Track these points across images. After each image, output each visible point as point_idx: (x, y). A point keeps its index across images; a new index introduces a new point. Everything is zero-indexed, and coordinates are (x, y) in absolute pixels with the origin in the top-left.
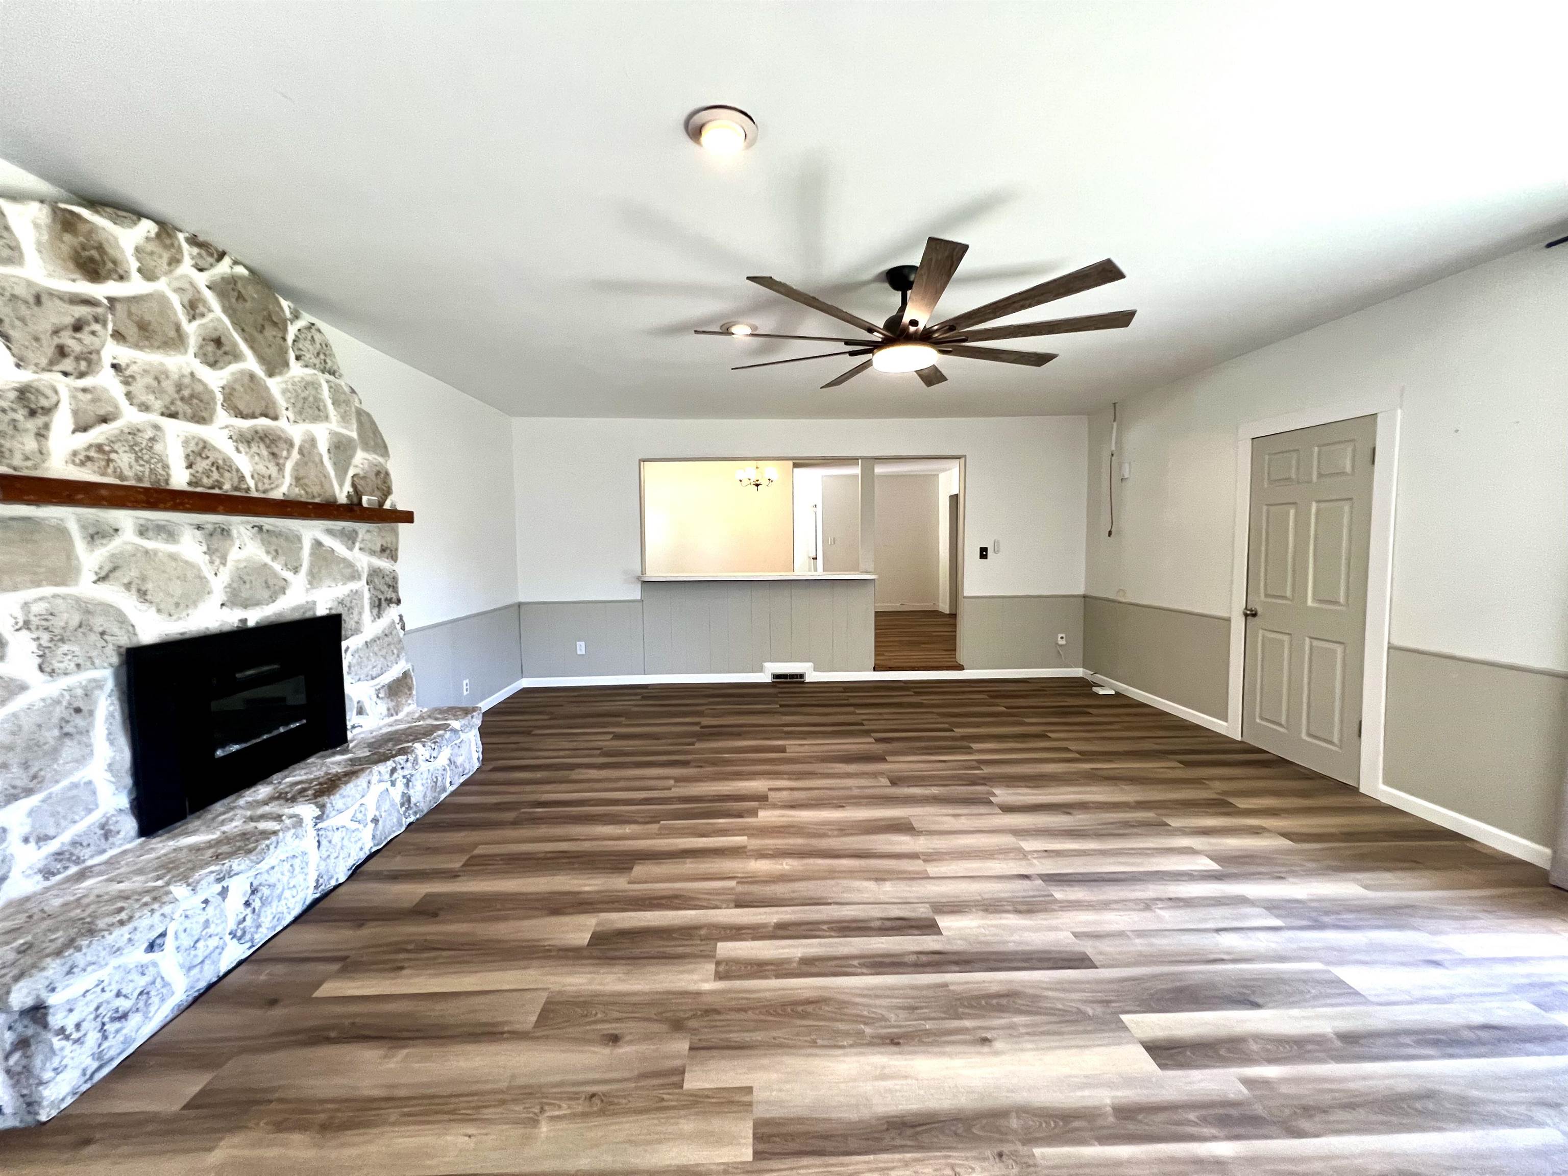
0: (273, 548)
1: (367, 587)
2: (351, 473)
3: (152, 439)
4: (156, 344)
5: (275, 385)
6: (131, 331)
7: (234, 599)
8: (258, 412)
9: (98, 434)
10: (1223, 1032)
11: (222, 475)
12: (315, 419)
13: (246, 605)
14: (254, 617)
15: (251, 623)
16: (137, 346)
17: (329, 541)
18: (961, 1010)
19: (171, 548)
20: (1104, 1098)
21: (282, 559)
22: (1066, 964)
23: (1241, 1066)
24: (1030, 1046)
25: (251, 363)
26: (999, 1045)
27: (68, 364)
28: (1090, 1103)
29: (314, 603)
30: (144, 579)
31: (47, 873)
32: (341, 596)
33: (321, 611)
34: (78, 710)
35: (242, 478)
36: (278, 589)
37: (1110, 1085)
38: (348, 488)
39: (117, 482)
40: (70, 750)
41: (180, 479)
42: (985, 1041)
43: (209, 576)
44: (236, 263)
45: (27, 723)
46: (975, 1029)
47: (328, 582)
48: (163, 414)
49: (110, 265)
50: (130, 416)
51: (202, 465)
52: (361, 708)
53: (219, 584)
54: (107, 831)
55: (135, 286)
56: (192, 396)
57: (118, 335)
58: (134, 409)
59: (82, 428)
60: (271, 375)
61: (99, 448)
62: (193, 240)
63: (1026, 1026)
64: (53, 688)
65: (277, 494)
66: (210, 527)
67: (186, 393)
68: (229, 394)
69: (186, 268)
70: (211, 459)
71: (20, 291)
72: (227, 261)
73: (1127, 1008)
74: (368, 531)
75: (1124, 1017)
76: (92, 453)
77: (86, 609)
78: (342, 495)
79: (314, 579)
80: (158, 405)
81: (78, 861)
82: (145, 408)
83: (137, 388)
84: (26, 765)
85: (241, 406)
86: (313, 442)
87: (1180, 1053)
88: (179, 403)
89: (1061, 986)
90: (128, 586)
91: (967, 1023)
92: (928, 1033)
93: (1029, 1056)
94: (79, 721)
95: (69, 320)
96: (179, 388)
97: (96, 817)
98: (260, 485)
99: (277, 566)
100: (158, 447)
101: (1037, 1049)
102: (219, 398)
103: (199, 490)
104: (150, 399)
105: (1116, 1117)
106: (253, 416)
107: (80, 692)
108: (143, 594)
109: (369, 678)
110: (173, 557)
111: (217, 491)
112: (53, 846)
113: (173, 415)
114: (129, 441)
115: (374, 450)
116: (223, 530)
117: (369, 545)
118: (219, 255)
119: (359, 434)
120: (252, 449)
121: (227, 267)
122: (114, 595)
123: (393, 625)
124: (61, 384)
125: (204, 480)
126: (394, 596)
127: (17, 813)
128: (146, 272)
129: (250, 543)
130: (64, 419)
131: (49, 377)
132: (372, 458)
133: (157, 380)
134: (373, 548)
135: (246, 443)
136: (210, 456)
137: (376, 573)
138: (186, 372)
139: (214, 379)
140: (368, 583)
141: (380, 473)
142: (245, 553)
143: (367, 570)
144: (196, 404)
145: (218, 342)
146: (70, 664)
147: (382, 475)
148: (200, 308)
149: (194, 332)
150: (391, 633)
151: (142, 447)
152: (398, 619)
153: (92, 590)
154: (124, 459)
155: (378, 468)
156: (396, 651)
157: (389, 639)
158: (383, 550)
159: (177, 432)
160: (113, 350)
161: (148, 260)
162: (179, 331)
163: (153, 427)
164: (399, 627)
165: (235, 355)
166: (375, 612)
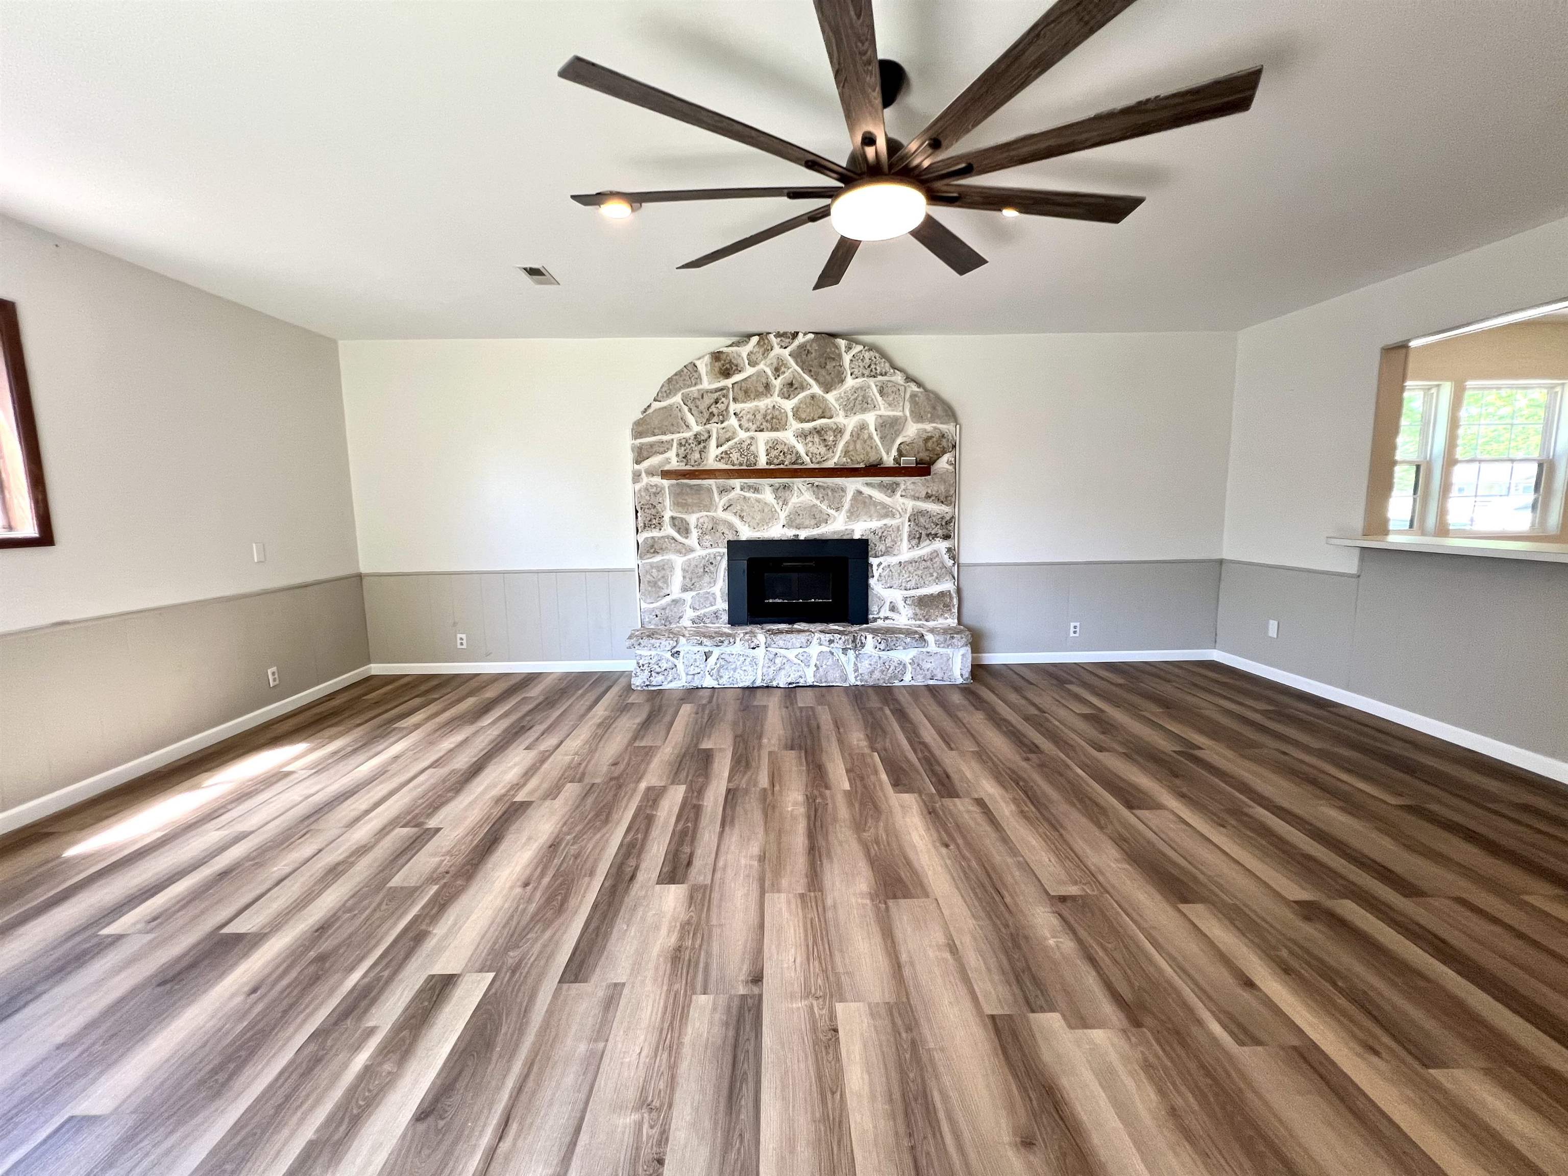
0: (821, 496)
1: (907, 524)
2: (899, 441)
3: (750, 444)
4: (752, 397)
5: (831, 397)
6: (741, 395)
7: (789, 524)
8: (816, 417)
9: (725, 448)
10: (421, 1049)
11: (785, 457)
12: (864, 410)
13: (798, 527)
14: (803, 535)
15: (802, 538)
16: (743, 402)
17: (867, 491)
18: (561, 879)
19: (758, 496)
20: (439, 930)
21: (826, 502)
22: (578, 959)
23: (385, 1037)
24: (506, 906)
25: (816, 389)
26: (518, 890)
27: (715, 419)
28: (443, 921)
29: (853, 531)
30: (742, 510)
31: (694, 622)
32: (873, 528)
33: (857, 536)
34: (712, 563)
35: (798, 456)
36: (822, 519)
37: (446, 937)
38: (894, 453)
39: (732, 468)
40: (707, 578)
41: (762, 463)
42: (526, 885)
43: (778, 510)
44: (805, 334)
45: (693, 563)
46: (539, 883)
47: (865, 518)
48: (756, 431)
49: (734, 368)
50: (742, 435)
51: (774, 453)
52: (893, 607)
53: (783, 516)
54: (716, 615)
55: (749, 371)
56: (772, 418)
57: (735, 400)
58: (743, 432)
59: (720, 445)
60: (827, 389)
61: (726, 453)
62: (778, 335)
63: (525, 910)
64: (703, 553)
65: (830, 464)
66: (777, 485)
67: (769, 418)
68: (798, 411)
69: (777, 350)
70: (779, 450)
71: (696, 395)
72: (801, 335)
73: (498, 984)
74: (913, 483)
75: (491, 975)
76: (723, 455)
77: (715, 522)
78: (889, 460)
79: (852, 515)
80: (754, 427)
81: (704, 623)
82: (748, 430)
83: (744, 422)
84: (691, 579)
85: (803, 416)
86: (863, 427)
87: (431, 998)
88: (764, 424)
89: (553, 944)
90: (735, 514)
91: (546, 880)
92: (550, 860)
93: (499, 902)
94: (711, 567)
95: (712, 401)
96: (764, 417)
97: (713, 608)
98: (814, 459)
99: (824, 507)
100: (752, 448)
101: (500, 909)
102: (790, 414)
103: (772, 467)
104: (749, 425)
105: (422, 931)
106: (814, 420)
107: (712, 556)
108: (742, 517)
109: (903, 588)
110: (758, 501)
111: (782, 466)
112: (698, 613)
113: (762, 431)
114: (739, 447)
115: (932, 421)
116: (786, 487)
117: (913, 493)
118: (795, 335)
119: (912, 412)
120: (809, 439)
121: (801, 339)
122: (729, 517)
123: (935, 554)
124: (714, 428)
125: (776, 461)
126: (940, 532)
127: (688, 596)
128: (752, 364)
129: (805, 493)
130: (713, 442)
131: (708, 426)
132: (929, 427)
133: (754, 415)
134: (917, 495)
135: (806, 436)
136: (780, 447)
137: (921, 513)
138: (770, 407)
139: (788, 405)
140: (909, 521)
141: (931, 437)
142: (802, 499)
143: (909, 511)
144: (774, 421)
145: (791, 384)
146: (708, 544)
147: (935, 439)
148: (783, 369)
149: (777, 383)
150: (931, 560)
151: (745, 449)
152: (944, 551)
153: (720, 514)
154: (735, 456)
155: (929, 434)
156: (935, 574)
157: (929, 563)
158: (928, 497)
159: (763, 438)
160: (733, 407)
161: (753, 357)
162: (767, 386)
163: (752, 438)
164: (946, 557)
165: (803, 388)
166: (914, 542)
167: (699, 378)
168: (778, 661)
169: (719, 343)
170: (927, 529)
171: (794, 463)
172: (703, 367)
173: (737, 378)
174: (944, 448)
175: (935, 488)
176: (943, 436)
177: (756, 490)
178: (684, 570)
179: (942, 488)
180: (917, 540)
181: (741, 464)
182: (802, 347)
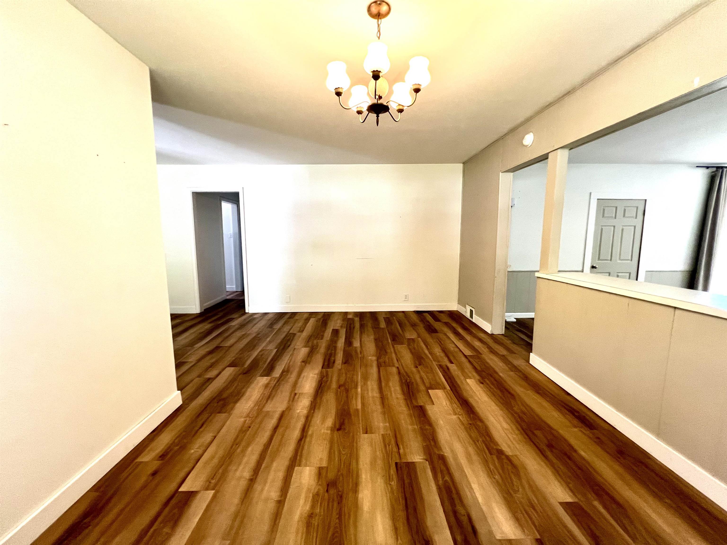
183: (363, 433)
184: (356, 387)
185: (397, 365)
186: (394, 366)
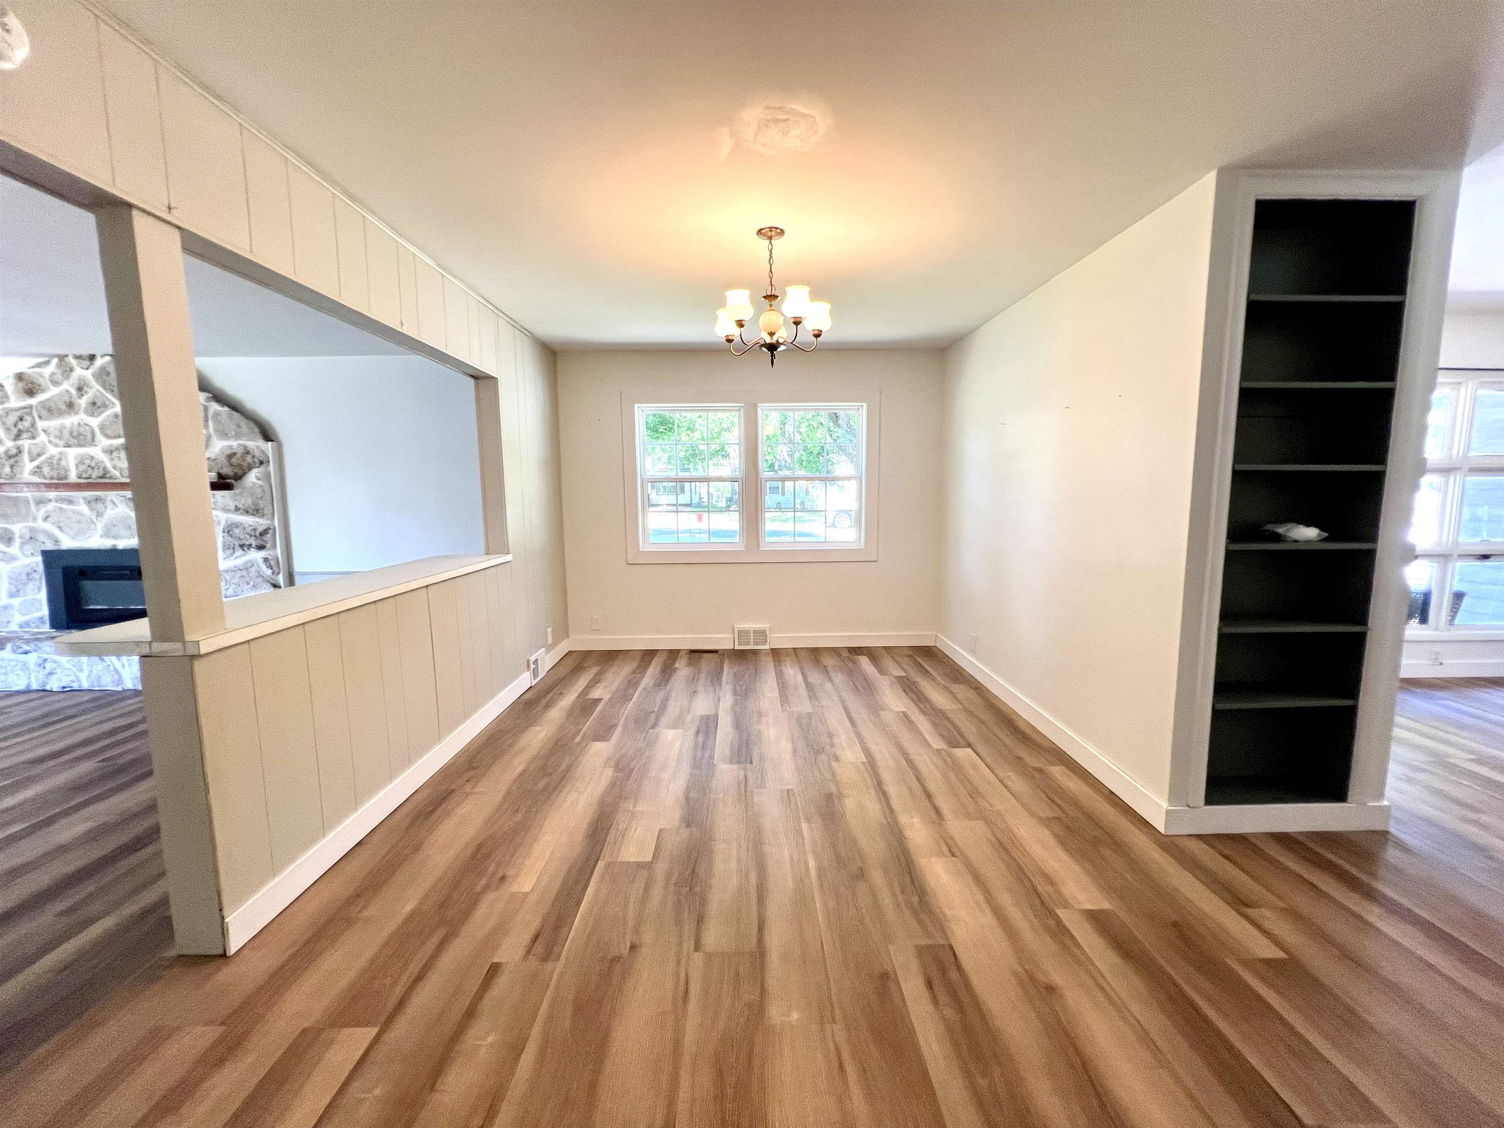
1: (221, 535)
3: (60, 459)
4: (56, 415)
6: (44, 413)
7: (107, 534)
9: (37, 462)
11: (93, 471)
13: (115, 537)
14: (121, 544)
15: (120, 547)
16: (48, 420)
19: (73, 507)
25: (116, 408)
27: (25, 435)
30: (60, 521)
39: (45, 481)
41: (73, 478)
43: (95, 521)
45: (18, 571)
48: (65, 447)
49: (38, 388)
50: (52, 451)
51: (82, 468)
53: (100, 526)
55: (53, 391)
56: (78, 435)
57: (40, 417)
58: (53, 447)
59: (32, 460)
61: (39, 467)
62: (78, 357)
64: (25, 561)
66: (90, 498)
67: (75, 434)
68: (102, 428)
69: (78, 371)
72: (98, 357)
74: (222, 497)
76: (36, 469)
77: (35, 532)
80: (62, 443)
81: (30, 627)
82: (56, 445)
83: (52, 438)
84: (17, 586)
85: (109, 432)
88: (72, 440)
90: (54, 524)
95: (18, 418)
96: (71, 433)
97: (37, 614)
100: (63, 463)
102: (97, 431)
103: (83, 480)
104: (57, 441)
106: (117, 436)
107: (31, 565)
108: (60, 528)
110: (74, 512)
111: (91, 480)
112: (24, 618)
113: (69, 446)
114: (50, 462)
115: (237, 437)
116: (97, 499)
117: (222, 506)
118: (92, 358)
119: (216, 430)
120: (114, 454)
121: (99, 362)
122: (48, 526)
123: (250, 564)
124: (26, 443)
125: (85, 475)
126: (254, 543)
127: (16, 602)
128: (56, 383)
129: (119, 505)
130: (26, 457)
131: (19, 442)
132: (234, 444)
133: (61, 432)
134: (227, 508)
135: (111, 452)
136: (88, 462)
137: (237, 525)
138: (76, 424)
139: (95, 422)
140: (224, 532)
141: (235, 454)
142: (117, 510)
143: (223, 523)
144: (80, 438)
145: (94, 404)
146: (29, 553)
147: (238, 455)
148: (85, 389)
149: (83, 402)
150: (247, 569)
151: (55, 463)
152: (261, 561)
153: (40, 524)
154: (46, 470)
155: (233, 451)
156: (252, 583)
157: (244, 573)
158: (237, 509)
159: (73, 453)
160: (40, 424)
161: (55, 377)
162: (71, 405)
163: (61, 453)
164: (263, 567)
165: (105, 406)
166: (229, 552)
167: (6, 397)
168: (48, 665)
169: (24, 365)
170: (240, 539)
171: (102, 477)
172: (10, 386)
173: (41, 397)
174: (249, 464)
175: (243, 502)
176: (248, 453)
177: (70, 502)
178: (10, 578)
179: (249, 501)
180: (231, 550)
181: (52, 478)
182: (103, 369)
183: (792, 790)
184: (821, 870)
185: (698, 959)
186: (709, 956)
